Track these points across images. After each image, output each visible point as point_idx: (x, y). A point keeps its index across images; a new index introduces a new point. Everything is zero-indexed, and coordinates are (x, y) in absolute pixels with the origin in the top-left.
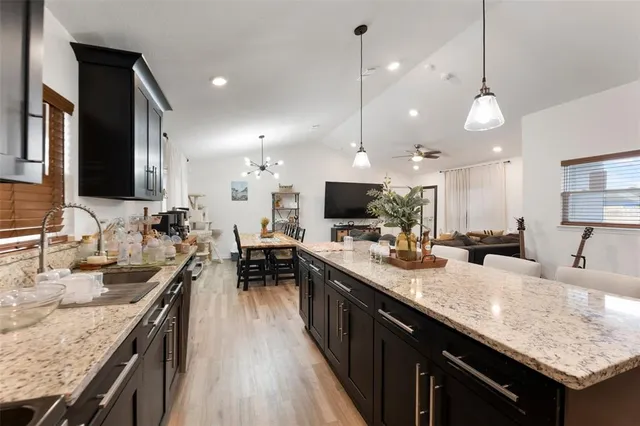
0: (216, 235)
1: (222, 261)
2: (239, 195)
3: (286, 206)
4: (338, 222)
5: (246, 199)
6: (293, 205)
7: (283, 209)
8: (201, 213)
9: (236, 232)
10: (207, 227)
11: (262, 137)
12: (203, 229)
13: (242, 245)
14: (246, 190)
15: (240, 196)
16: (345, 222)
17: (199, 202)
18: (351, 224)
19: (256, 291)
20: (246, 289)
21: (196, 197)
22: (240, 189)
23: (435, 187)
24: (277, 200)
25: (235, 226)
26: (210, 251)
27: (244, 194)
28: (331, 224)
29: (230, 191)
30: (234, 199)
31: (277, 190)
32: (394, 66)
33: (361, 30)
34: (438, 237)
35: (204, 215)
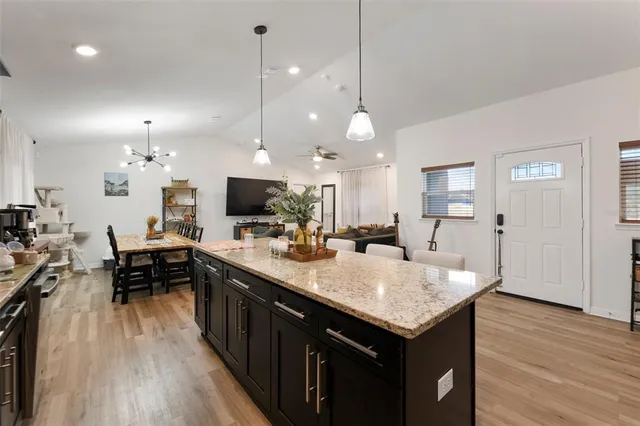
0: (80, 239)
1: (90, 272)
2: (117, 189)
3: (180, 203)
4: (241, 220)
5: (127, 194)
6: (189, 201)
7: (177, 205)
8: (56, 211)
9: (111, 234)
10: (66, 229)
11: (148, 122)
12: (59, 231)
13: (119, 250)
14: (126, 183)
15: (115, 189)
16: (249, 219)
17: (52, 196)
18: (255, 221)
19: (139, 302)
20: (125, 301)
21: (48, 191)
22: (117, 182)
23: (333, 186)
24: (168, 196)
25: (110, 228)
26: (70, 259)
27: (124, 188)
28: (233, 221)
29: (103, 184)
30: (108, 193)
31: (168, 184)
32: (294, 70)
33: (261, 30)
34: (336, 231)
35: (61, 214)
